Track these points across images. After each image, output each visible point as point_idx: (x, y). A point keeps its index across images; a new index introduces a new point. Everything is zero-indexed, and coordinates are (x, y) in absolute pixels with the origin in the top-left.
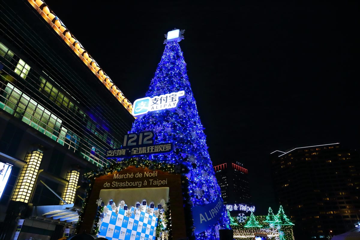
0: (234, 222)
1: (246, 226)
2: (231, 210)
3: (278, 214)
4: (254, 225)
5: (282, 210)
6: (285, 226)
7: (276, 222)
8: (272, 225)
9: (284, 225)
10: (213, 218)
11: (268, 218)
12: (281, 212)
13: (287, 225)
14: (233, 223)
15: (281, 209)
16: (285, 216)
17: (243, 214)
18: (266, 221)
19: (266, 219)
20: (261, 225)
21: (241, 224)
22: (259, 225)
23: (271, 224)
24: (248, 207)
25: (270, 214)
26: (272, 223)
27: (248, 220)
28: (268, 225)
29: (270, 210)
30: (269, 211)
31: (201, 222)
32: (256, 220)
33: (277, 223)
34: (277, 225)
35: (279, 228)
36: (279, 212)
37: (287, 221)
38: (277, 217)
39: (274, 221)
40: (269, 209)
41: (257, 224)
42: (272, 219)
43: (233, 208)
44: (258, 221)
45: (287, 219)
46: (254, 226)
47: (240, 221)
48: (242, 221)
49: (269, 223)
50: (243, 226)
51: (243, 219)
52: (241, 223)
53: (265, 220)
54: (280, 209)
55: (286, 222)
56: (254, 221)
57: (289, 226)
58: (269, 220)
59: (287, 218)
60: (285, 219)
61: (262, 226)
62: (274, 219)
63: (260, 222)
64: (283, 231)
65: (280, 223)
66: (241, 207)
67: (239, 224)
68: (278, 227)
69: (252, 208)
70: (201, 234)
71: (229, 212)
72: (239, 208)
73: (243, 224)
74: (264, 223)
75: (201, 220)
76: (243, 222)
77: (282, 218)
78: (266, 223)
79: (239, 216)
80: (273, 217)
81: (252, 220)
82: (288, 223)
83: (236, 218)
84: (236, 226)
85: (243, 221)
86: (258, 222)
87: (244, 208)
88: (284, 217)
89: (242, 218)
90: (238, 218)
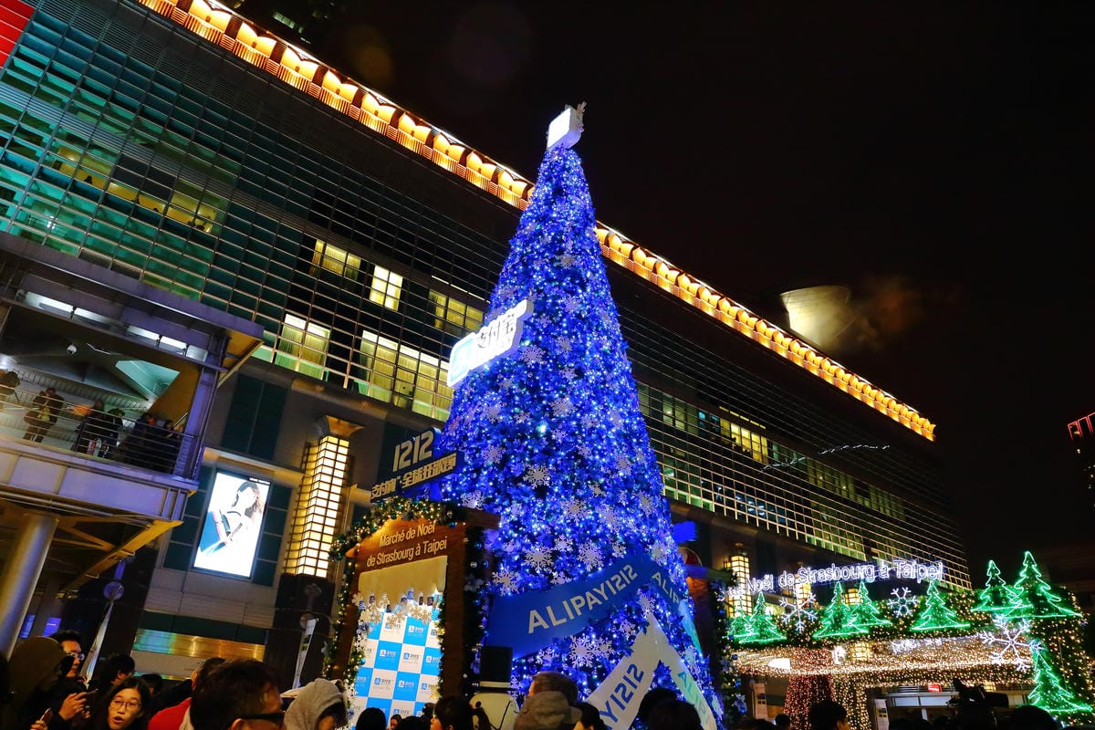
0: (881, 617)
1: (916, 628)
2: (871, 579)
3: (1020, 581)
4: (942, 624)
5: (1034, 567)
6: (1047, 621)
7: (1016, 607)
8: (1001, 620)
9: (1044, 619)
10: (572, 617)
11: (985, 595)
12: (1030, 572)
13: (1053, 619)
14: (877, 620)
15: (1029, 566)
16: (1044, 588)
17: (906, 591)
18: (979, 608)
19: (979, 602)
20: (966, 621)
21: (902, 622)
22: (960, 622)
23: (997, 616)
24: (921, 567)
25: (993, 583)
26: (1000, 612)
27: (923, 607)
28: (989, 620)
29: (991, 570)
30: (989, 574)
31: (531, 631)
32: (948, 605)
33: (1017, 612)
34: (1020, 620)
35: (1025, 628)
36: (1023, 574)
37: (1054, 603)
38: (1015, 595)
39: (1007, 605)
40: (990, 566)
41: (953, 619)
42: (998, 600)
43: (877, 573)
44: (955, 608)
45: (1051, 598)
46: (940, 627)
47: (899, 613)
48: (904, 610)
49: (991, 612)
50: (908, 629)
51: (908, 605)
52: (902, 617)
53: (974, 606)
54: (1025, 564)
55: (1048, 605)
56: (941, 610)
57: (1062, 619)
58: (989, 604)
59: (1053, 591)
60: (1044, 598)
61: (968, 625)
62: (1007, 600)
63: (959, 612)
64: (1040, 636)
65: (1028, 611)
66: (899, 567)
67: (895, 621)
68: (1023, 624)
69: (932, 568)
70: (526, 658)
71: (864, 588)
72: (892, 573)
73: (907, 622)
74: (972, 614)
75: (532, 626)
76: (908, 615)
77: (1032, 596)
78: (981, 613)
79: (894, 597)
80: (1004, 592)
81: (934, 607)
82: (1057, 611)
83: (885, 605)
84: (885, 629)
85: (909, 612)
86: (953, 614)
87: (908, 569)
88: (1039, 591)
89: (903, 602)
90: (891, 603)
